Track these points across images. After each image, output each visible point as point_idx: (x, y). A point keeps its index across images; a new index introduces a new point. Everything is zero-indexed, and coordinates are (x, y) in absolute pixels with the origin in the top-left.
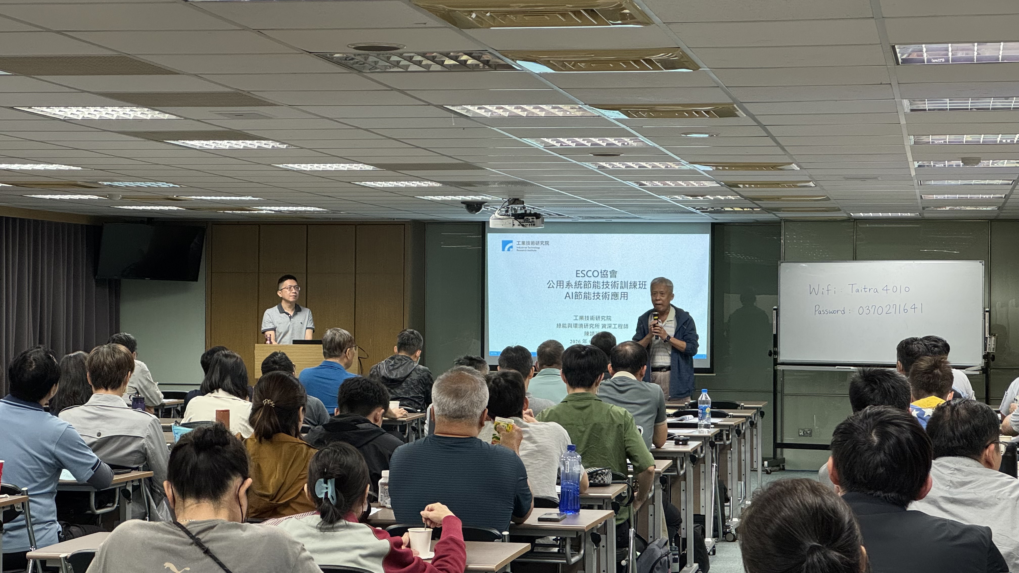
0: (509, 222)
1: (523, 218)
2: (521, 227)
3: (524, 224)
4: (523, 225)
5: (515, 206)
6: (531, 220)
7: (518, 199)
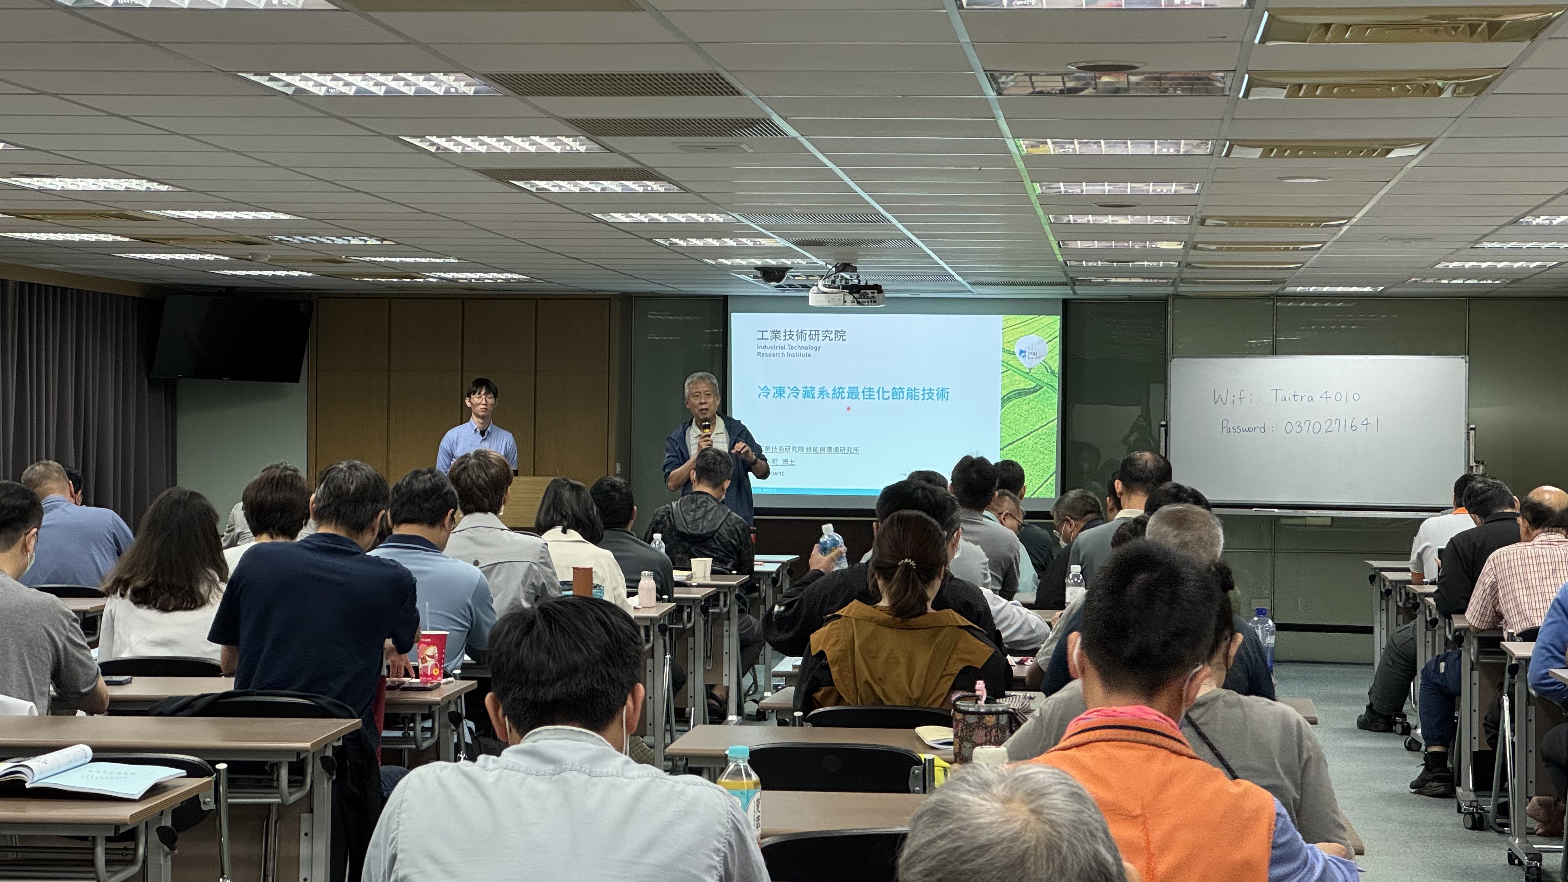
0: (838, 298)
1: (858, 292)
2: (856, 306)
3: (861, 300)
4: (859, 303)
5: (847, 276)
6: (870, 295)
7: (849, 264)
